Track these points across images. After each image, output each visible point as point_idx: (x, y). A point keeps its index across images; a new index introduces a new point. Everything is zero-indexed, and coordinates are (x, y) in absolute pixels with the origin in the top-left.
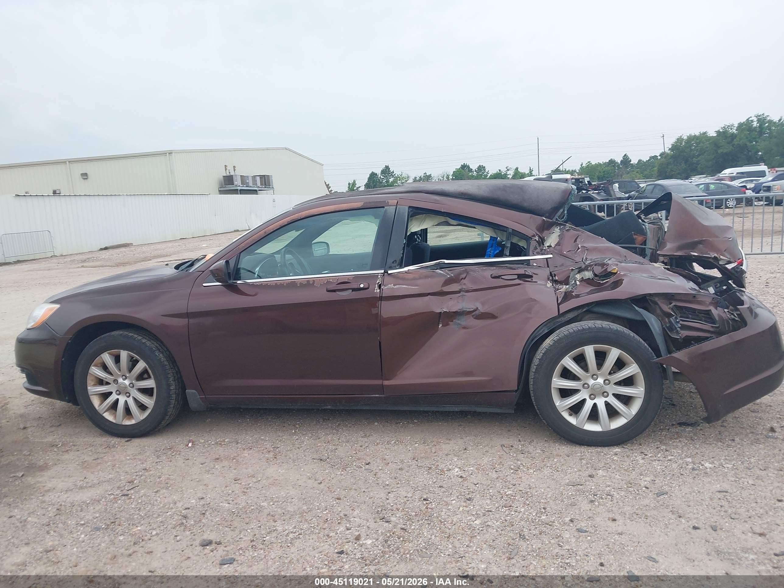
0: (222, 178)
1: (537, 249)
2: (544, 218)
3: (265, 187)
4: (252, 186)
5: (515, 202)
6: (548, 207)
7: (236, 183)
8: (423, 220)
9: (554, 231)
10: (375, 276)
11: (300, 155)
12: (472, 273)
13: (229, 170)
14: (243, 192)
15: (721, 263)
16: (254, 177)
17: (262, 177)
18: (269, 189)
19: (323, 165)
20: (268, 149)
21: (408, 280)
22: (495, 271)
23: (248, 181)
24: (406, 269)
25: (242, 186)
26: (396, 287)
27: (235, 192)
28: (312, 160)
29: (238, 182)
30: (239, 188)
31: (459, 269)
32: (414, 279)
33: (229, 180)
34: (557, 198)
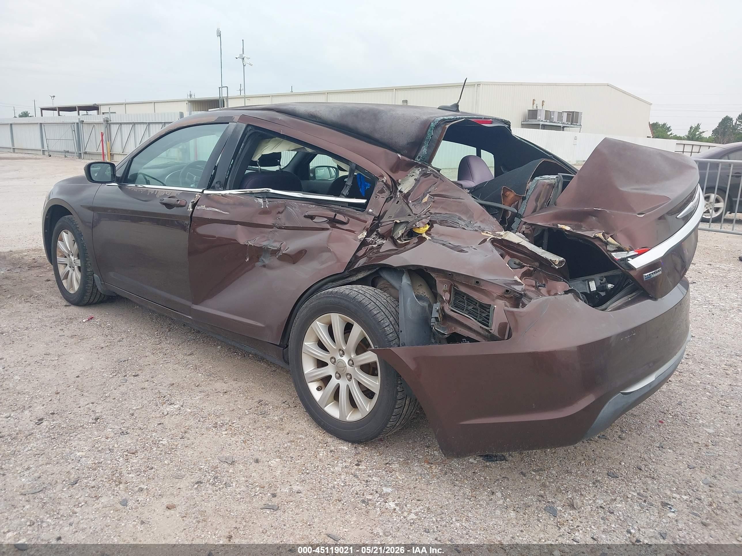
0: (527, 111)
1: (384, 192)
2: (399, 156)
3: (571, 124)
4: (556, 121)
5: (365, 131)
6: (402, 141)
7: (539, 117)
8: (279, 143)
9: (414, 174)
10: (193, 194)
11: (624, 92)
12: (289, 208)
13: (537, 104)
14: (544, 127)
15: (609, 248)
16: (560, 114)
17: (569, 113)
18: (575, 126)
19: (651, 104)
20: (585, 85)
21: (221, 204)
22: (313, 210)
23: (552, 117)
24: (227, 192)
25: (545, 121)
26: (208, 209)
27: (536, 126)
28: (638, 99)
29: (541, 117)
30: (541, 123)
31: (280, 201)
32: (228, 204)
33: (533, 114)
34: (413, 130)
